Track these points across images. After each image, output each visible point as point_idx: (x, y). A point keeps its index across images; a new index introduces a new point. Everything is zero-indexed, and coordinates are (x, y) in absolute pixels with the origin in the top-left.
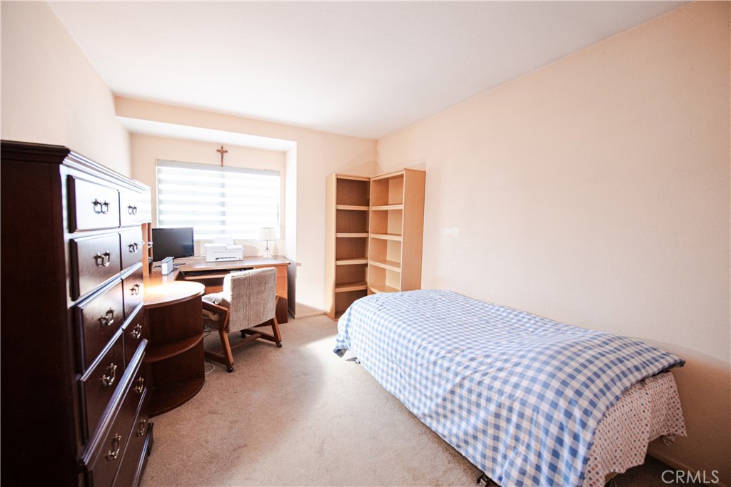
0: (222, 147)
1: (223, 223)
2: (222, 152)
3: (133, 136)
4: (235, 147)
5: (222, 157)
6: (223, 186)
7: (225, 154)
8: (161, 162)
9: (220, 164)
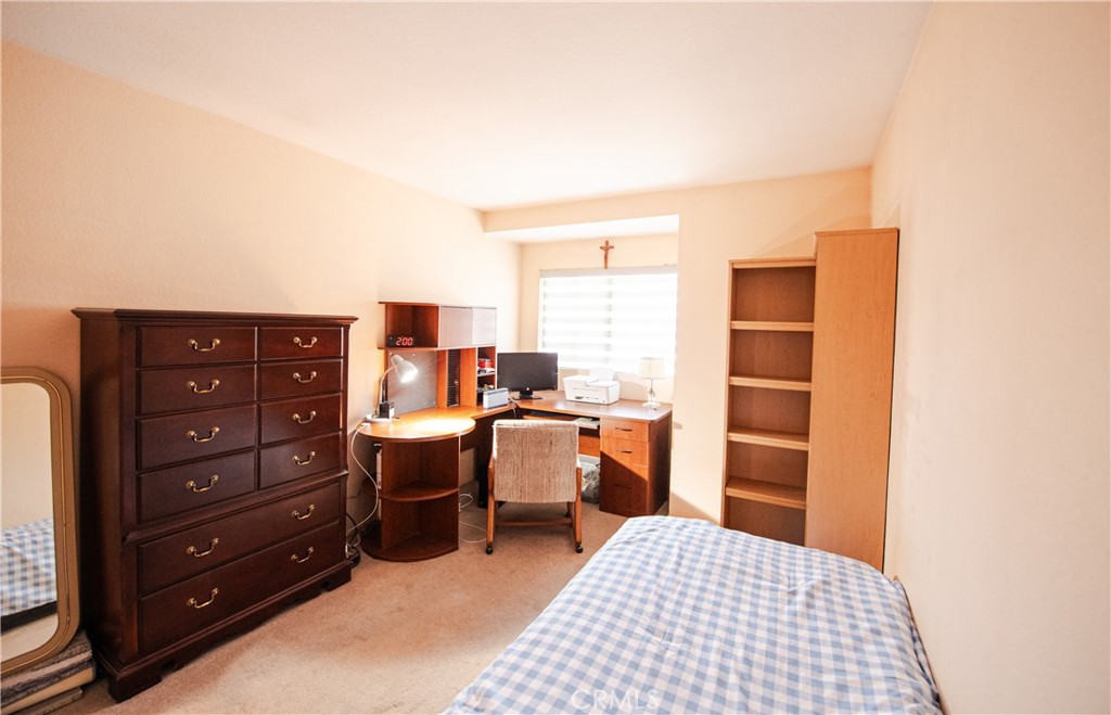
0: (607, 243)
1: (608, 347)
2: (607, 248)
3: (522, 247)
4: (623, 238)
5: (606, 258)
6: (610, 295)
7: (610, 251)
8: (544, 273)
9: (603, 265)
